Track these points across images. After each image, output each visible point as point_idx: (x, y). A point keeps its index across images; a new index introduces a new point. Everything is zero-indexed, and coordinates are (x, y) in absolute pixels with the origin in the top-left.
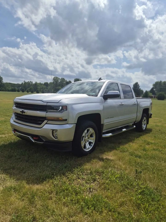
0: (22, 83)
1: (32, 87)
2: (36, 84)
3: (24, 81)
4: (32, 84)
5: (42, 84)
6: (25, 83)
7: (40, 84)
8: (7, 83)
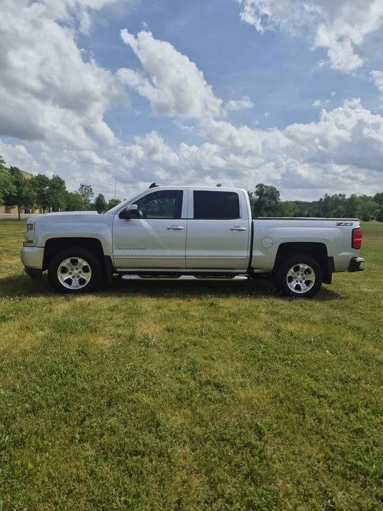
0: (321, 200)
1: (341, 208)
2: (353, 198)
3: (326, 195)
4: (344, 199)
5: (370, 197)
6: (328, 198)
7: (364, 198)
8: (287, 203)
